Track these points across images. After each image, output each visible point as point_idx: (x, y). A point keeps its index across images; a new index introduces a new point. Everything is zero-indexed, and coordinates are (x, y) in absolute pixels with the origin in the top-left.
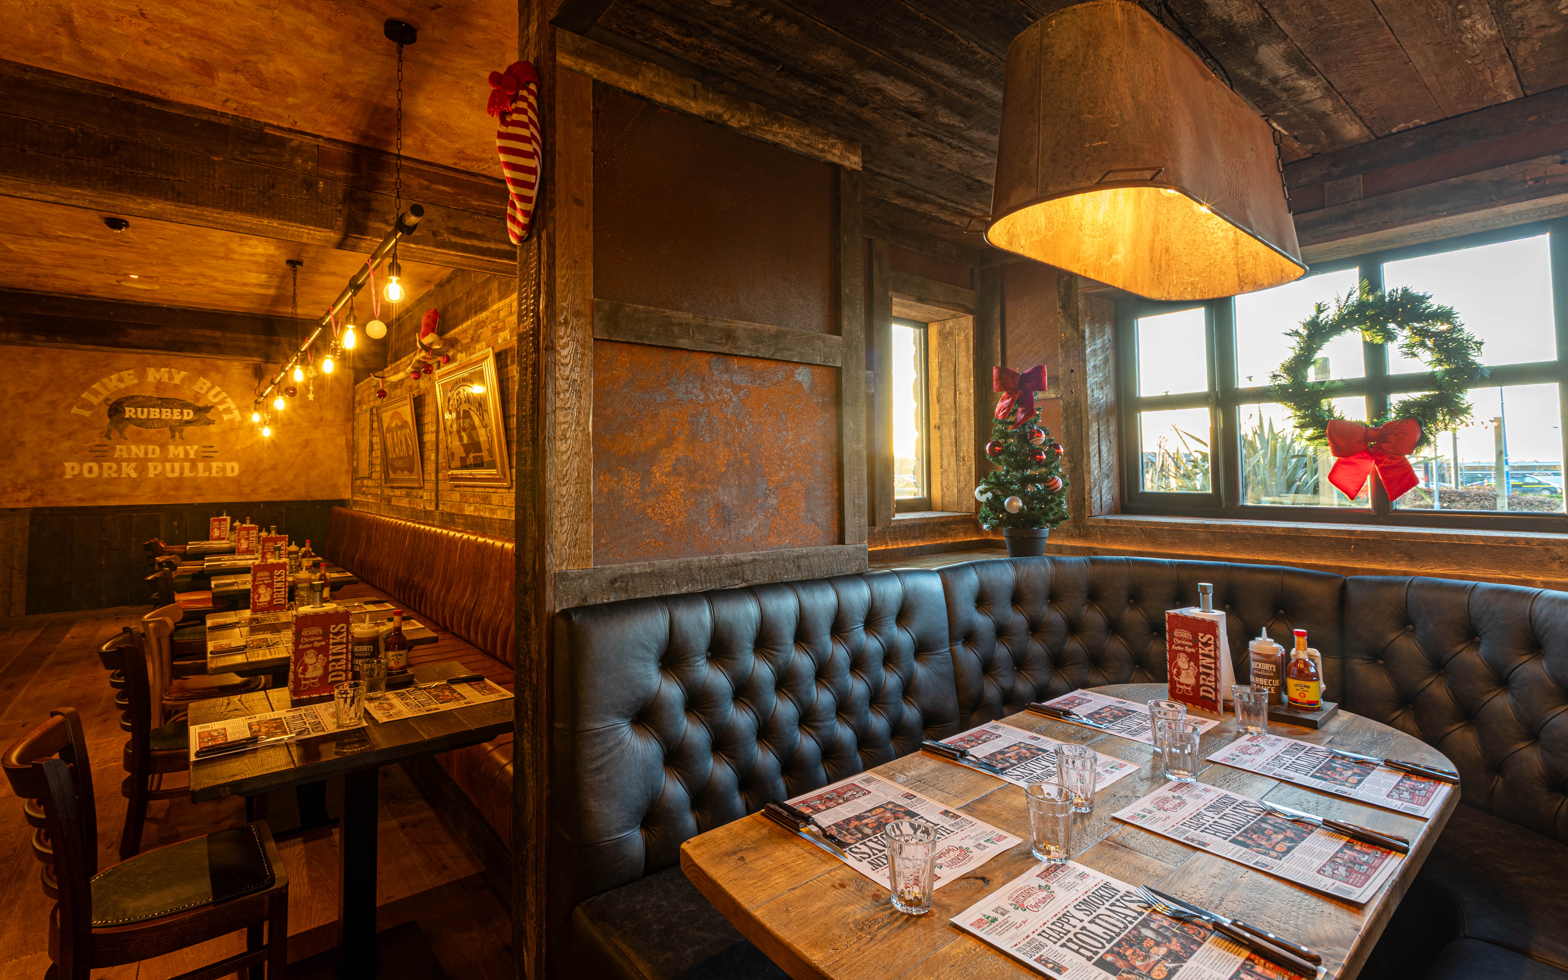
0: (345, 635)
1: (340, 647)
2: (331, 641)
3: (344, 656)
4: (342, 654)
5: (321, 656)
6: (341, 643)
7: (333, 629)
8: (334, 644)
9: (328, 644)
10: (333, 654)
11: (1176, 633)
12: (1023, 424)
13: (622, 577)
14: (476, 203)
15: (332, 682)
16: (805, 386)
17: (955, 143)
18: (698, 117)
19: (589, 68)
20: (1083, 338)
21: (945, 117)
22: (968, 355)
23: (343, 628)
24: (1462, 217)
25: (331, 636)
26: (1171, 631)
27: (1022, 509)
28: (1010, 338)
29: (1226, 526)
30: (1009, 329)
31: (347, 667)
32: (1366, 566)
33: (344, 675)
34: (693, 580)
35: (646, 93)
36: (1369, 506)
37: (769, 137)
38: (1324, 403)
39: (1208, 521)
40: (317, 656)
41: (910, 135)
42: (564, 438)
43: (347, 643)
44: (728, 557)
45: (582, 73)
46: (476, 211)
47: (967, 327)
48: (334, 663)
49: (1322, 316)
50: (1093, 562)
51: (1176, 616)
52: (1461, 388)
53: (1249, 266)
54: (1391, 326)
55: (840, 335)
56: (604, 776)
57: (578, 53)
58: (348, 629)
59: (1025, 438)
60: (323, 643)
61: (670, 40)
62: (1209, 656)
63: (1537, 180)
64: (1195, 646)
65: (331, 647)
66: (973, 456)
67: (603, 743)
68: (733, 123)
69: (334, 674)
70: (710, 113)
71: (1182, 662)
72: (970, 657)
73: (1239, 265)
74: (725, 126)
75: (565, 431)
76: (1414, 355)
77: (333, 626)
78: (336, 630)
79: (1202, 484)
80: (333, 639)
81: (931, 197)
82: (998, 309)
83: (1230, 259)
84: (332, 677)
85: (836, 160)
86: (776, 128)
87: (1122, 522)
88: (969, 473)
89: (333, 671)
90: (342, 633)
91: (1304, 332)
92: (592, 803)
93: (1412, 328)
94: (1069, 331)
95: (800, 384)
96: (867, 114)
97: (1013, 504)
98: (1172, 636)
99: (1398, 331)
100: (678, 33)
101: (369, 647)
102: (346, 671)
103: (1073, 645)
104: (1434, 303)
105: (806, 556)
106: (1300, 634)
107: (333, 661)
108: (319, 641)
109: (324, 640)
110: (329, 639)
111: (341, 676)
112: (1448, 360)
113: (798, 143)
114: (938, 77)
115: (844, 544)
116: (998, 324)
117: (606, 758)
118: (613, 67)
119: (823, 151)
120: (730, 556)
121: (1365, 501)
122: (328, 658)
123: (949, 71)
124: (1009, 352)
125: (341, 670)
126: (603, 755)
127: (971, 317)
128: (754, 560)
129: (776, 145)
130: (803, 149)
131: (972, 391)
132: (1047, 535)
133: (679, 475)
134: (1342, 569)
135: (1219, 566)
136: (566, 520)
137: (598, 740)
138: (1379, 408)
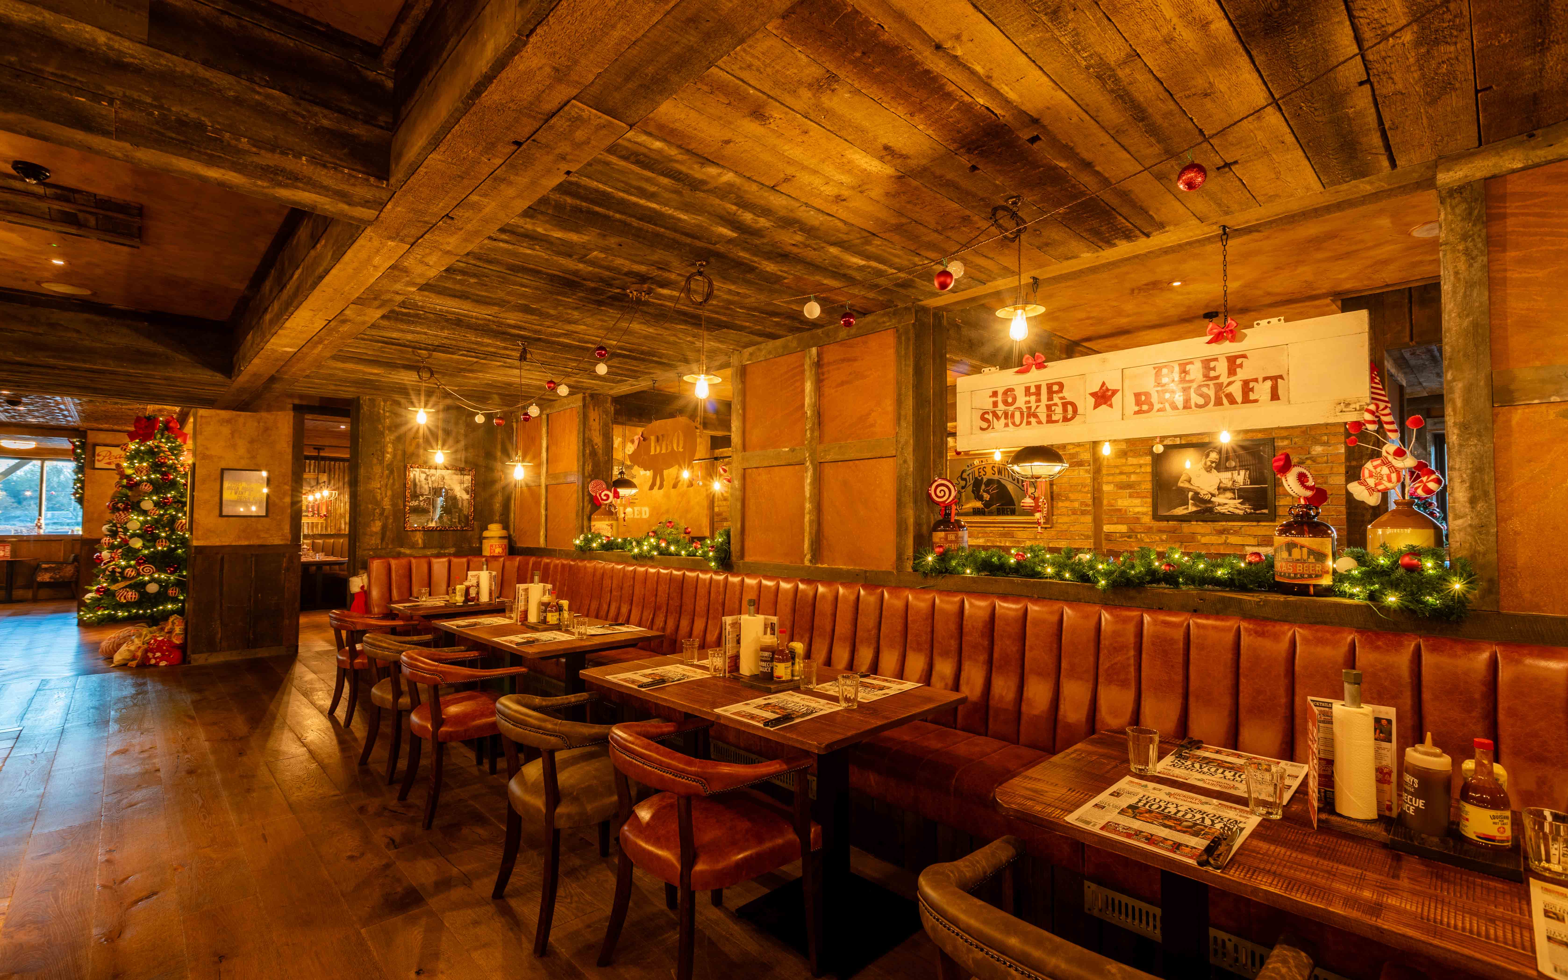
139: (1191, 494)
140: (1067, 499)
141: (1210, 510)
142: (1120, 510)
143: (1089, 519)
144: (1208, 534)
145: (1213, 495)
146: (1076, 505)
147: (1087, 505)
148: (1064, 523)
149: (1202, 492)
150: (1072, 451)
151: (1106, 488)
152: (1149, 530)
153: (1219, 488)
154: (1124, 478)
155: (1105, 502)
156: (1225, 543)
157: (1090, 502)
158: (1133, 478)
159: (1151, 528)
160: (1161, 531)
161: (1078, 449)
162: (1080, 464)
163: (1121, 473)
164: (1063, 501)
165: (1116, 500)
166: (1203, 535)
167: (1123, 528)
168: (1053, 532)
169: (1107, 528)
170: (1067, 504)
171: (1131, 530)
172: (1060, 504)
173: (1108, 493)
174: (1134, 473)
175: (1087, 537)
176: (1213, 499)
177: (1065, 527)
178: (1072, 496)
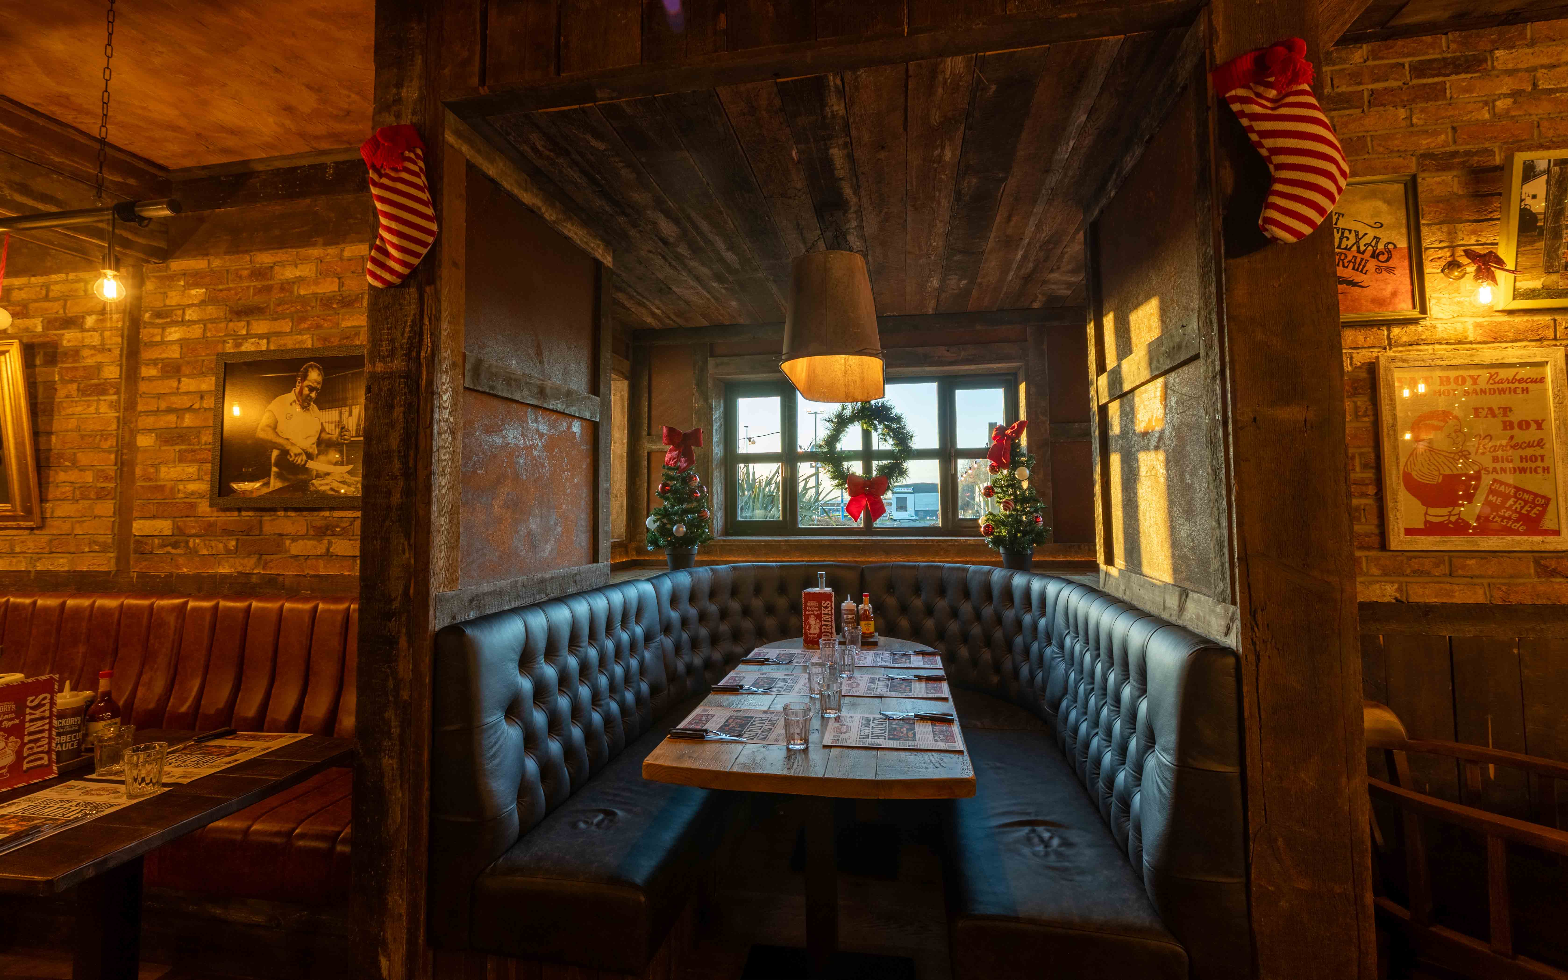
0: (47, 707)
1: (40, 723)
2: (28, 718)
3: (46, 734)
4: (42, 731)
5: (12, 738)
6: (43, 718)
7: (31, 701)
8: (31, 721)
9: (23, 722)
10: (30, 734)
11: (809, 604)
12: (684, 470)
13: (477, 596)
14: (57, 160)
15: (29, 769)
16: (578, 435)
17: (674, 263)
18: (525, 205)
19: (465, 149)
20: (711, 409)
21: (683, 249)
22: (623, 412)
23: (45, 698)
24: (910, 369)
25: (28, 711)
26: (806, 602)
27: (686, 533)
28: (654, 401)
29: (797, 541)
30: (654, 395)
31: (50, 747)
32: (867, 559)
33: (46, 757)
34: (518, 597)
35: (498, 180)
36: (862, 525)
37: (566, 232)
38: (845, 464)
39: (786, 538)
40: (7, 739)
41: (650, 252)
42: (443, 474)
43: (50, 717)
44: (538, 576)
45: (461, 152)
46: (57, 170)
47: (623, 390)
48: (32, 745)
49: (845, 412)
50: (734, 568)
51: (809, 593)
52: (905, 459)
53: (851, 387)
54: (876, 422)
55: (598, 396)
56: (497, 761)
57: (458, 134)
58: (52, 699)
59: (686, 480)
60: (17, 721)
61: (534, 148)
62: (828, 614)
63: (939, 357)
64: (820, 609)
65: (27, 725)
66: (625, 494)
67: (494, 733)
68: (547, 216)
69: (31, 758)
70: (533, 204)
71: (812, 621)
72: (668, 642)
73: (846, 386)
74: (541, 217)
75: (444, 468)
76: (886, 440)
77: (30, 699)
78: (36, 702)
79: (776, 513)
80: (31, 714)
81: (630, 290)
82: (647, 377)
83: (842, 382)
84: (28, 762)
85: (599, 257)
86: (569, 225)
87: (734, 541)
88: (622, 507)
89: (29, 755)
90: (44, 705)
91: (835, 420)
92: (493, 784)
93: (885, 425)
94: (701, 403)
95: (574, 433)
96: (633, 232)
97: (679, 530)
98: (806, 606)
99: (878, 425)
100: (544, 146)
101: (76, 719)
102: (48, 752)
103: (724, 628)
104: (894, 412)
105: (579, 573)
106: (866, 596)
107: (30, 742)
108: (9, 720)
109: (16, 717)
110: (24, 715)
111: (42, 759)
112: (901, 445)
113: (581, 240)
114: (696, 228)
115: (598, 562)
116: (646, 390)
117: (497, 746)
118: (479, 151)
119: (593, 249)
120: (539, 575)
121: (860, 523)
122: (22, 740)
123: (705, 226)
124: (654, 413)
125: (42, 752)
126: (495, 743)
127: (626, 383)
128: (552, 577)
129: (567, 238)
130: (583, 246)
131: (625, 441)
132: (696, 552)
133: (508, 507)
134: (856, 562)
135: (793, 566)
136: (443, 547)
137: (492, 731)
138: (867, 469)
139: (275, 453)
140: (75, 465)
141: (302, 486)
142: (162, 488)
143: (107, 508)
144: (302, 537)
145: (310, 456)
146: (89, 477)
147: (107, 479)
148: (64, 519)
149: (294, 450)
150: (90, 362)
151: (144, 441)
152: (209, 531)
153: (319, 442)
154: (171, 420)
155: (138, 471)
156: (328, 555)
157: (111, 471)
158: (188, 420)
159: (211, 525)
160: (227, 532)
161: (99, 358)
162: (101, 390)
163: (169, 411)
164: (66, 469)
165: (157, 467)
166: (295, 538)
167: (164, 526)
168: (42, 538)
169: (139, 527)
170: (73, 476)
171: (179, 531)
172: (62, 476)
173: (146, 450)
174: (190, 409)
175: (104, 549)
176: (311, 464)
177: (66, 527)
178: (83, 459)
